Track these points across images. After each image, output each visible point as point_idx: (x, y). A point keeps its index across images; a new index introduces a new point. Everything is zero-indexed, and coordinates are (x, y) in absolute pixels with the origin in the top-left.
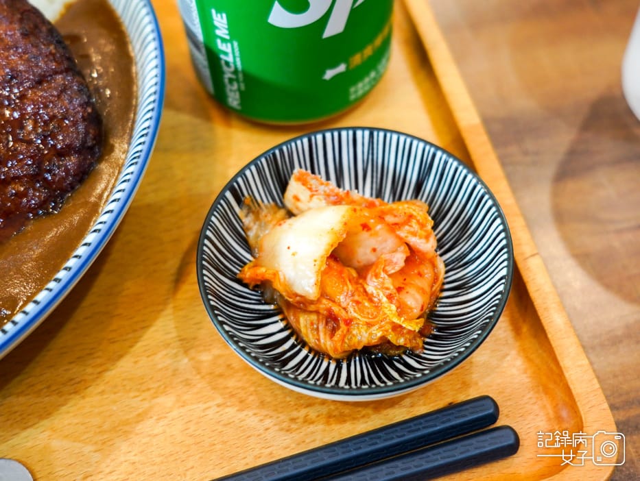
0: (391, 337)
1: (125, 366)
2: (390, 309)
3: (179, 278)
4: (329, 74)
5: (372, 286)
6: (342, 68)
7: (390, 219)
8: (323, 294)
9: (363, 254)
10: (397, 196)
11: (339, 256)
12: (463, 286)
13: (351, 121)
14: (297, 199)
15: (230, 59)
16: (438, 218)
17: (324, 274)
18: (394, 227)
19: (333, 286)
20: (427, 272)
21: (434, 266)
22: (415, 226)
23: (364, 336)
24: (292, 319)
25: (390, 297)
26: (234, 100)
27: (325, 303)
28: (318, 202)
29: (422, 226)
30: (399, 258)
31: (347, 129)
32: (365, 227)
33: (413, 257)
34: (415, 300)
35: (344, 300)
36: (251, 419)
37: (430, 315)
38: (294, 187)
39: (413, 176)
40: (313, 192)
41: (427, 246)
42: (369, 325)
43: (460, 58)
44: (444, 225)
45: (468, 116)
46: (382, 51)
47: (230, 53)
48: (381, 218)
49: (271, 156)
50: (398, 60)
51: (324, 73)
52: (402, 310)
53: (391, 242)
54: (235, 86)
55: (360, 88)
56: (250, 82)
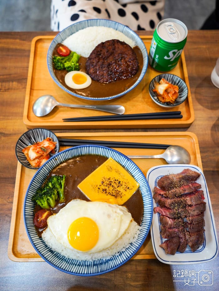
0: (170, 101)
1: (135, 99)
2: (171, 98)
3: (143, 89)
4: (169, 66)
5: (169, 95)
6: (171, 65)
7: (173, 87)
8: (163, 95)
9: (169, 91)
10: (174, 84)
11: (166, 91)
12: (181, 98)
13: (169, 73)
14: (161, 82)
15: (156, 61)
16: (179, 88)
17: (164, 92)
18: (174, 88)
19: (165, 94)
20: (176, 95)
21: (177, 95)
22: (176, 88)
23: (167, 100)
24: (158, 97)
25: (171, 96)
26: (154, 66)
27: (163, 96)
28: (164, 83)
29: (177, 89)
30: (173, 92)
31: (170, 74)
32: (170, 87)
33: (175, 92)
34: (174, 98)
35: (165, 96)
36: (151, 108)
37: (175, 100)
38: (162, 81)
39: (177, 82)
40: (164, 81)
41: (177, 91)
42: (168, 99)
43: (187, 65)
44: (180, 89)
45: (186, 75)
46: (176, 64)
47: (156, 60)
48: (172, 86)
49: (159, 75)
50: (178, 65)
51: (168, 65)
52: (173, 98)
53: (173, 90)
54: (155, 65)
55: (172, 68)
56: (158, 65)
